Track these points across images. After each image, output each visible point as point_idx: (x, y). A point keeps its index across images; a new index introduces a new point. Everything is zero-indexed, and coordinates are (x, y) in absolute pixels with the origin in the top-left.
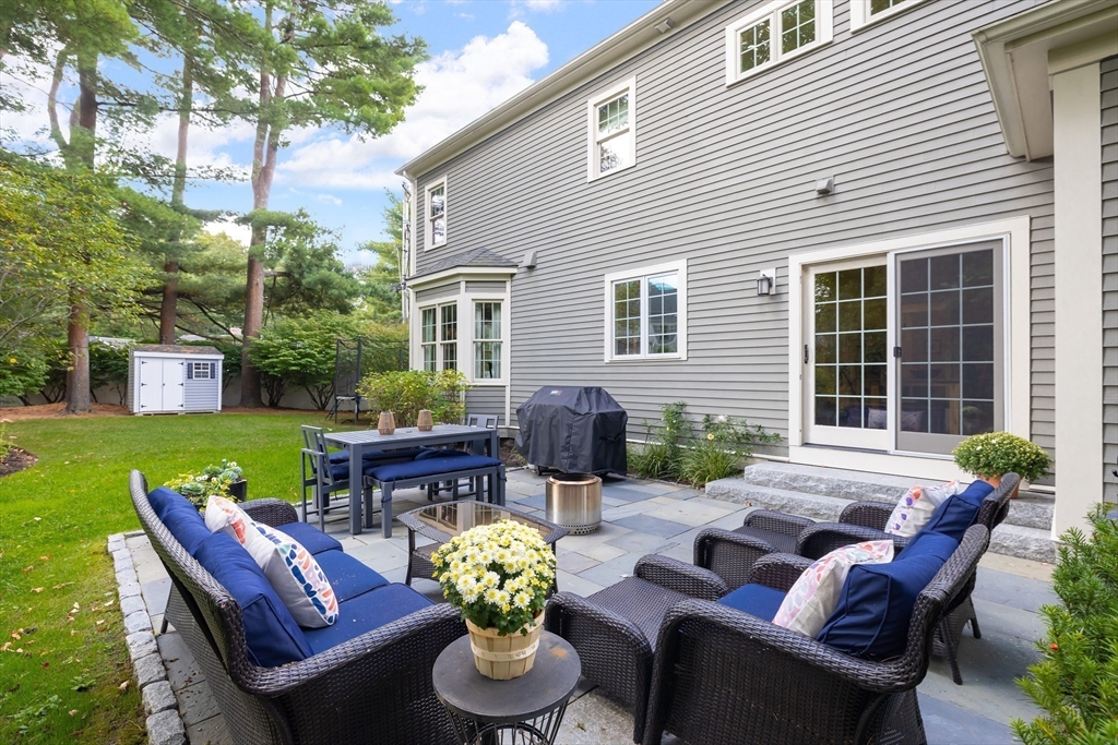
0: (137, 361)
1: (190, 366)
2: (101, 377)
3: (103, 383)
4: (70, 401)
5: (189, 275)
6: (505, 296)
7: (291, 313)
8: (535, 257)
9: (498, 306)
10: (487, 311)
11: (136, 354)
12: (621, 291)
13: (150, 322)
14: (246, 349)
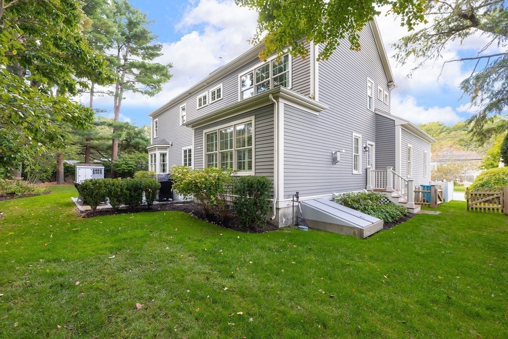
0: (78, 169)
1: (94, 170)
2: (67, 174)
3: (67, 176)
4: (58, 181)
5: (94, 141)
6: (167, 152)
7: (129, 153)
8: (172, 142)
9: (166, 154)
10: (164, 155)
11: (77, 167)
12: (185, 151)
13: (82, 155)
14: (112, 165)
